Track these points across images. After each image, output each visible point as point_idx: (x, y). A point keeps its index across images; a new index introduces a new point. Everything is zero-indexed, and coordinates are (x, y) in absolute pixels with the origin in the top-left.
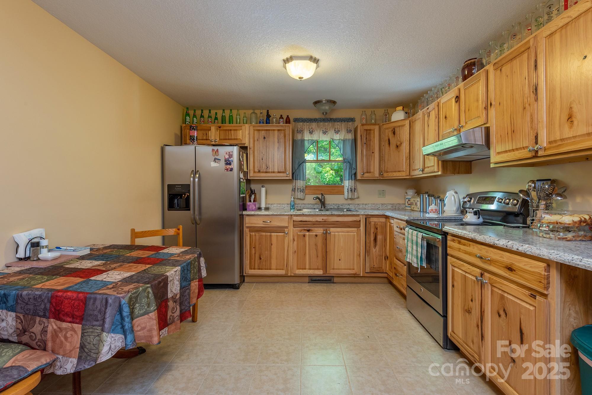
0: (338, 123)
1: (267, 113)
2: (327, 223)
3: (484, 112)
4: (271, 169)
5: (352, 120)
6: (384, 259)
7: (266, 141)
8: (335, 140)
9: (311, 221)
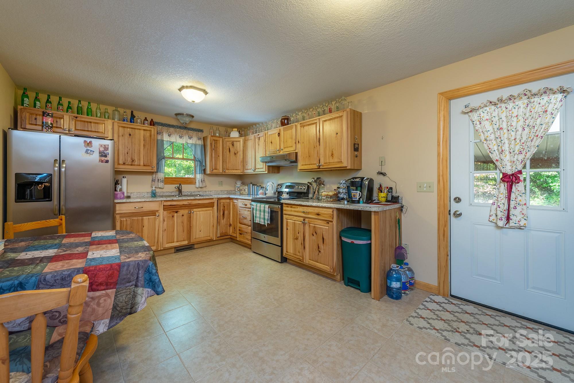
0: (191, 131)
1: (131, 113)
2: (191, 205)
3: (295, 144)
4: (136, 162)
5: (201, 131)
6: (228, 226)
7: (132, 138)
8: (189, 143)
9: (179, 205)
